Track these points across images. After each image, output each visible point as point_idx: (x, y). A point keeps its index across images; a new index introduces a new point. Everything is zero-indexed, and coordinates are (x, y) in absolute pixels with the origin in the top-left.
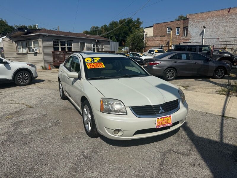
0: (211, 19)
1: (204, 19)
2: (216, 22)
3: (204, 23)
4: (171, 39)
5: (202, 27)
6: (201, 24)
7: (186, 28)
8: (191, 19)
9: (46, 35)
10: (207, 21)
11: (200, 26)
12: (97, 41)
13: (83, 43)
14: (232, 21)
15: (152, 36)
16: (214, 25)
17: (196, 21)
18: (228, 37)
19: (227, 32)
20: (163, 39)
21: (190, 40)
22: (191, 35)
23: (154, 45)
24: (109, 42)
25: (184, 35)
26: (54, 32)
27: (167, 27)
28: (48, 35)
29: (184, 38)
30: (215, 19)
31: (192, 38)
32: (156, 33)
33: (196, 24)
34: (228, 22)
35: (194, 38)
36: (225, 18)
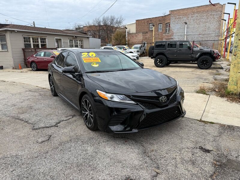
0: (192, 15)
1: (186, 15)
2: (197, 18)
3: (185, 19)
4: (153, 36)
5: (184, 23)
6: (183, 20)
7: (168, 24)
8: (173, 15)
9: (14, 31)
10: (189, 17)
11: (181, 23)
12: (75, 37)
13: (60, 39)
14: (212, 17)
15: (135, 32)
16: (195, 21)
17: (177, 17)
18: (208, 33)
19: (208, 29)
20: (146, 36)
21: (173, 37)
22: (173, 31)
23: (137, 42)
24: (88, 38)
25: (167, 31)
26: (25, 27)
27: (150, 24)
28: (17, 31)
29: (166, 34)
30: (196, 15)
31: (174, 34)
32: (138, 29)
33: (178, 20)
34: (208, 18)
35: (176, 34)
36: (205, 14)
